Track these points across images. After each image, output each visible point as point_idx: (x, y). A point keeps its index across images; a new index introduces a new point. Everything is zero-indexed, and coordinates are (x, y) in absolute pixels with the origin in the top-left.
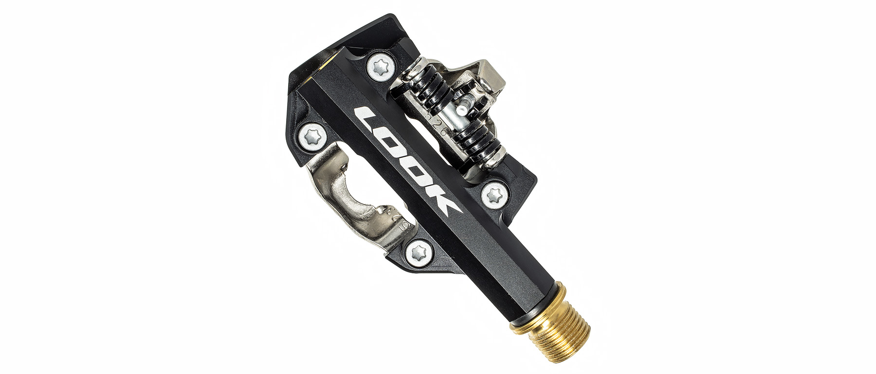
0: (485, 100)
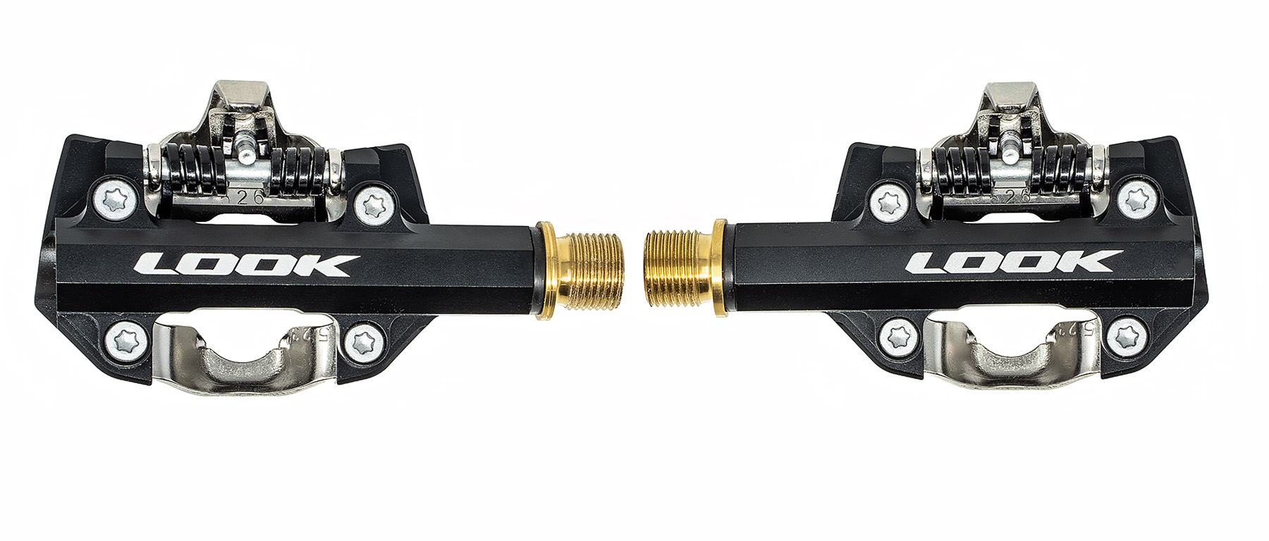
0: (260, 122)
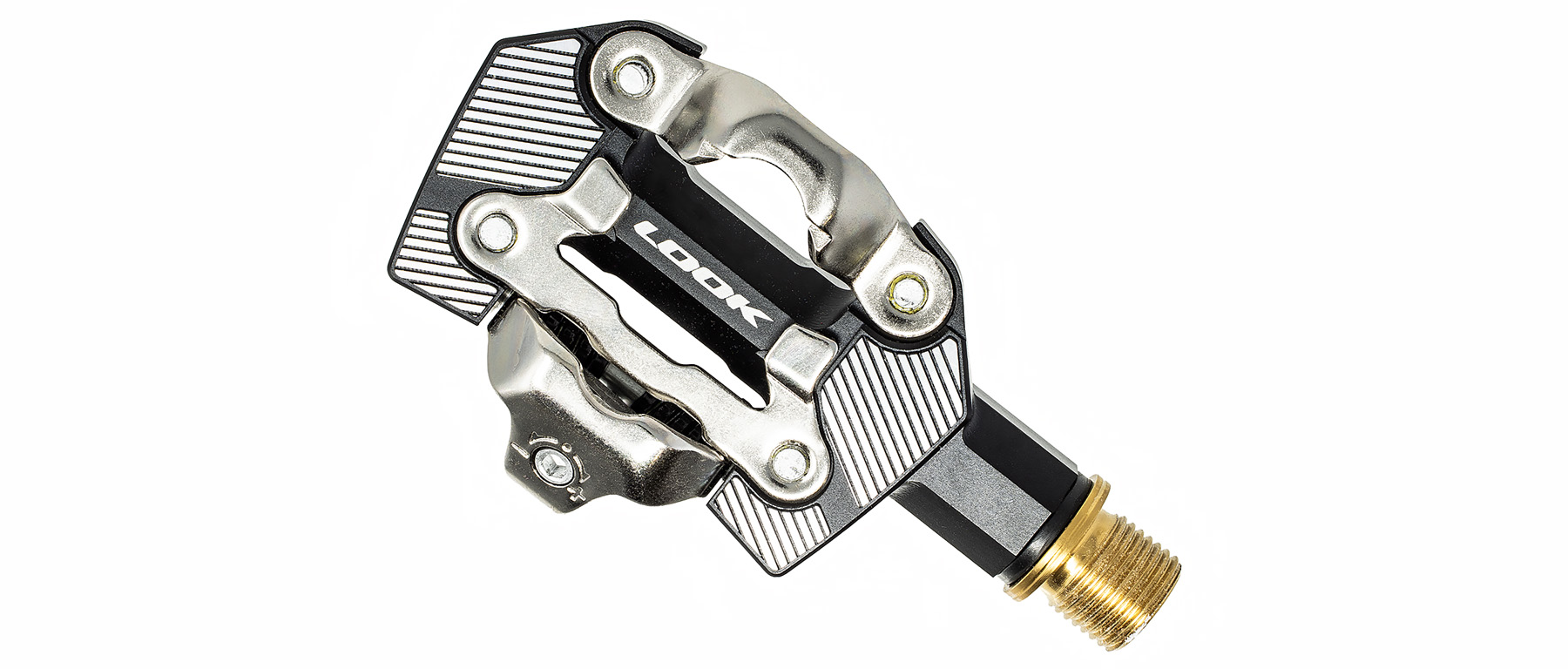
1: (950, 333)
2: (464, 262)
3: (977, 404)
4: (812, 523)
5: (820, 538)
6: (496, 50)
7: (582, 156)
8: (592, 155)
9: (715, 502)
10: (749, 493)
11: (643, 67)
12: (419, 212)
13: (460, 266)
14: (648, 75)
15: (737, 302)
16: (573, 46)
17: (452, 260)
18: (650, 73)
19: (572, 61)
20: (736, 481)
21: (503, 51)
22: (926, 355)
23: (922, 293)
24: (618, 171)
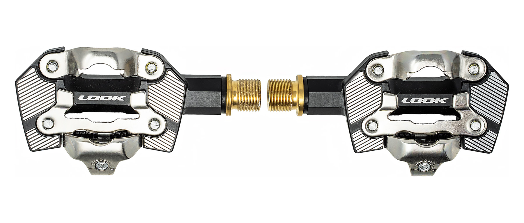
1: (168, 70)
2: (46, 135)
3: (187, 80)
4: (170, 134)
5: (174, 136)
6: (16, 84)
7: (54, 92)
8: (56, 91)
9: (145, 146)
10: (150, 138)
11: (53, 63)
12: (27, 132)
13: (46, 137)
14: (55, 64)
15: (115, 98)
16: (33, 70)
17: (43, 137)
18: (55, 63)
19: (35, 73)
20: (146, 138)
21: (18, 83)
22: (166, 78)
23: (154, 65)
24: (65, 90)
